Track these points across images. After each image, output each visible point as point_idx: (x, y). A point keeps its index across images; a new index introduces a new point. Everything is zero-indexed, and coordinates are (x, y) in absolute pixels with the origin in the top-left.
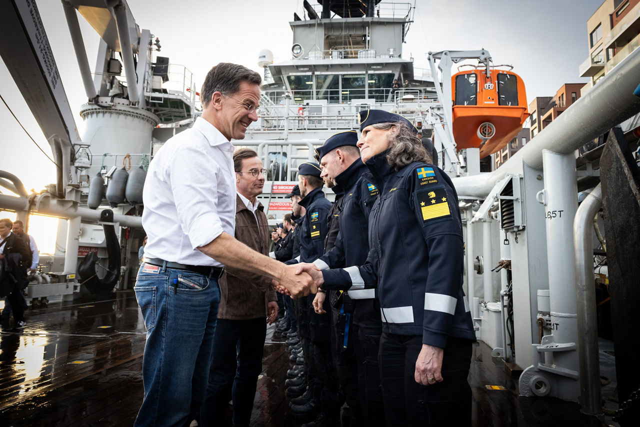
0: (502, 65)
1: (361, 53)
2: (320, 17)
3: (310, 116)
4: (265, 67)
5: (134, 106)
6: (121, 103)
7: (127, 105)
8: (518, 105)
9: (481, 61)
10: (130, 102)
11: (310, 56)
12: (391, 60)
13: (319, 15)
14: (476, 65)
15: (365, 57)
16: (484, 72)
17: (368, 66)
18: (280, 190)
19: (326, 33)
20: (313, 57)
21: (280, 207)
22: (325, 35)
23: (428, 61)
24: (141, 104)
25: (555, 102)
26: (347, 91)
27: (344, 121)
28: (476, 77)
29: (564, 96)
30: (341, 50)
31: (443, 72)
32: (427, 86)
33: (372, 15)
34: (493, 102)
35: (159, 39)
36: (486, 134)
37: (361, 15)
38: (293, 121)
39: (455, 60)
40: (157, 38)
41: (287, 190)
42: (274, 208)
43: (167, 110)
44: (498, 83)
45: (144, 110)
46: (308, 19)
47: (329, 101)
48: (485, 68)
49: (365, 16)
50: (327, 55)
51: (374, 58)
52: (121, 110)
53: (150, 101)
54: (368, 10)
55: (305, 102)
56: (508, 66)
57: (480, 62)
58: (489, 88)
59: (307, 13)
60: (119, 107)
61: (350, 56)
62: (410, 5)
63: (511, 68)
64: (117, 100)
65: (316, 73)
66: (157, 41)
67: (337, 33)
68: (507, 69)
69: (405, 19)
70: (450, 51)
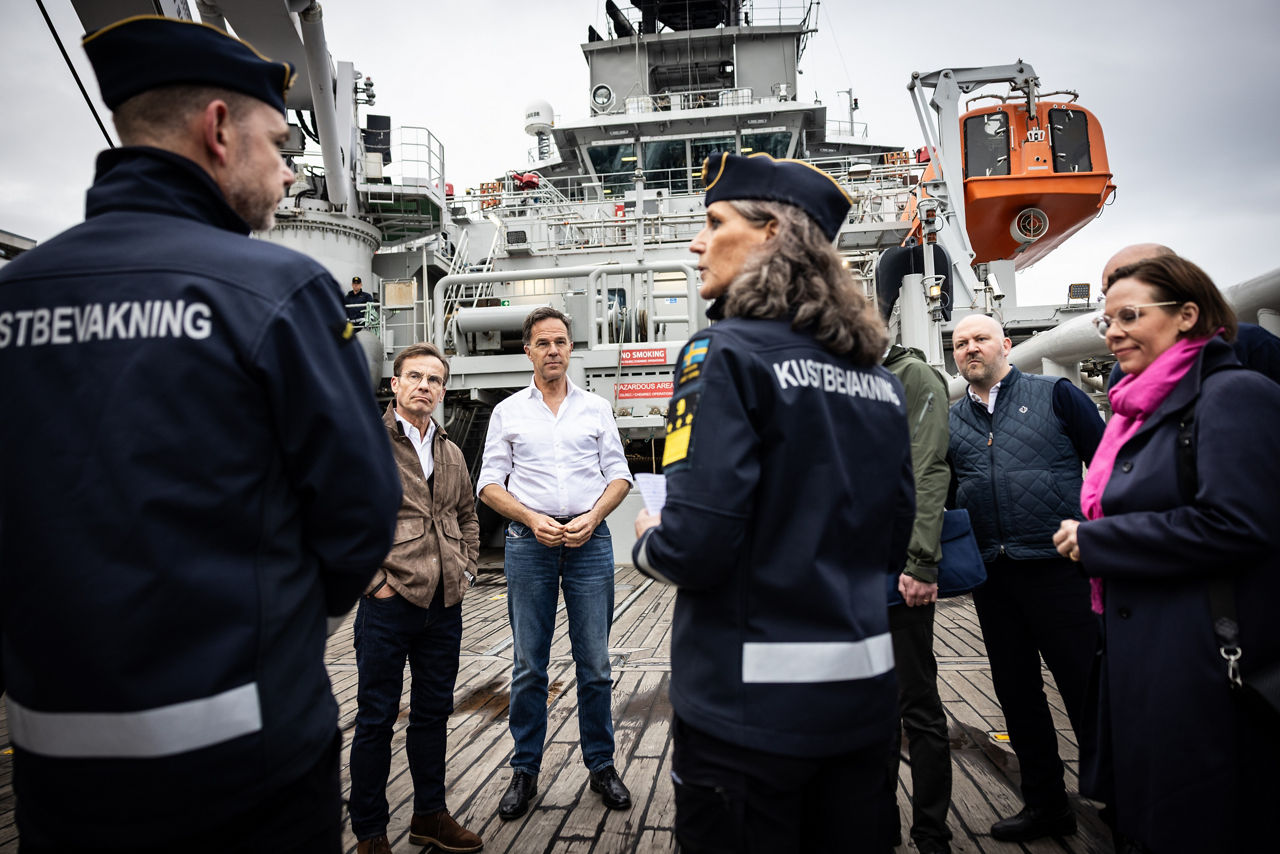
0: (1057, 93)
1: (725, 96)
2: (638, 32)
4: (540, 134)
5: (338, 213)
6: (314, 208)
7: (326, 211)
8: (1091, 170)
9: (1018, 86)
10: (331, 206)
11: (628, 106)
12: (783, 107)
13: (636, 27)
14: (1005, 96)
15: (733, 103)
16: (1023, 109)
17: (741, 121)
18: (636, 359)
19: (652, 62)
20: (634, 109)
21: (641, 391)
22: (650, 65)
23: (909, 92)
24: (350, 209)
30: (686, 93)
31: (943, 112)
32: (850, 154)
33: (737, 22)
34: (1045, 167)
35: (373, 81)
36: (1029, 231)
37: (714, 25)
39: (965, 88)
40: (368, 79)
41: (650, 358)
42: (627, 395)
43: (396, 219)
44: (1052, 128)
45: (357, 219)
46: (615, 36)
47: (671, 191)
48: (1026, 100)
49: (722, 25)
51: (750, 105)
52: (316, 222)
53: (370, 201)
54: (728, 12)
56: (1069, 93)
57: (1013, 89)
58: (1036, 139)
59: (612, 24)
60: (310, 217)
61: (703, 103)
63: (1072, 97)
64: (306, 203)
65: (643, 139)
66: (369, 85)
67: (671, 62)
68: (1064, 99)
69: (801, 26)
70: (954, 70)
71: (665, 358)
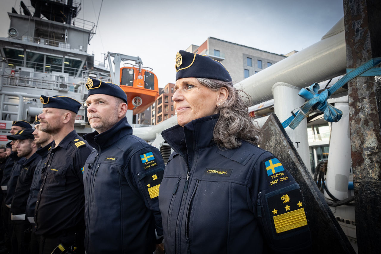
0: (147, 68)
1: (61, 44)
2: (33, 16)
3: (20, 77)
8: (154, 89)
11: (23, 38)
12: (81, 53)
13: (32, 14)
14: (134, 65)
15: (62, 47)
16: (138, 70)
17: (66, 53)
19: (37, 26)
20: (25, 39)
22: (35, 27)
25: (163, 91)
26: (49, 66)
27: (47, 84)
28: (134, 71)
29: (168, 89)
30: (47, 40)
31: (116, 65)
32: (101, 72)
33: (70, 23)
34: (142, 86)
36: (137, 103)
37: (62, 22)
38: (6, 79)
39: (123, 60)
44: (145, 77)
46: (23, 14)
47: (36, 70)
48: (139, 67)
49: (65, 23)
50: (36, 40)
51: (70, 50)
54: (67, 20)
55: (17, 68)
56: (151, 68)
57: (136, 64)
58: (140, 78)
59: (22, 10)
61: (53, 44)
62: (94, 24)
63: (151, 70)
65: (27, 50)
67: (44, 29)
68: (150, 70)
69: (90, 31)
70: (120, 54)
71: (5, 126)
